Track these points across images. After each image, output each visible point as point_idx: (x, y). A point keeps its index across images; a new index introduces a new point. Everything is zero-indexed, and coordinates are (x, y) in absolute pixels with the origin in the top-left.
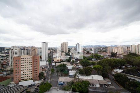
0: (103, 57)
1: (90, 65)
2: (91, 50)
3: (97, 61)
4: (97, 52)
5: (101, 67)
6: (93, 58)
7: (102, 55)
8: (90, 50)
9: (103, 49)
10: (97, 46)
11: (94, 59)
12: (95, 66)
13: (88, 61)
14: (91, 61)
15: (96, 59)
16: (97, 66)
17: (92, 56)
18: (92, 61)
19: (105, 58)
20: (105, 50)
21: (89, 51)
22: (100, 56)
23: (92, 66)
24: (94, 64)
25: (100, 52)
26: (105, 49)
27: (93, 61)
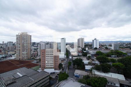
0: (126, 54)
1: (109, 62)
2: (111, 46)
3: (118, 59)
4: (118, 49)
5: (122, 65)
6: (113, 55)
7: (124, 52)
8: (109, 46)
9: (126, 45)
10: (118, 42)
11: (113, 56)
12: (114, 64)
13: (107, 57)
14: (109, 58)
15: (116, 56)
16: (118, 63)
17: (112, 52)
18: (111, 58)
19: (128, 56)
20: (129, 47)
22: (122, 53)
23: (111, 64)
24: (113, 61)
25: (122, 48)
26: (129, 46)
27: (112, 58)
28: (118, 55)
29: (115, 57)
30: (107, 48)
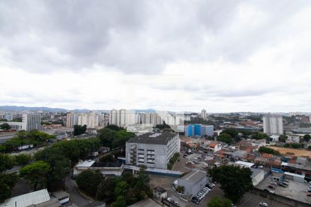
0: (53, 137)
1: (9, 167)
2: (20, 120)
3: (36, 152)
4: (37, 126)
5: (45, 164)
6: (23, 144)
7: (50, 133)
8: (14, 120)
9: (56, 116)
10: (38, 109)
11: (24, 147)
12: (27, 167)
13: (4, 155)
14: (13, 154)
15: (32, 146)
16: (34, 165)
17: (21, 138)
18: (17, 154)
19: (58, 141)
20: (61, 120)
21: (10, 124)
22: (46, 135)
23: (16, 170)
24: (23, 161)
25: (48, 124)
26: (60, 118)
27: (21, 153)
28: (36, 142)
29: (29, 149)
30: (6, 128)
